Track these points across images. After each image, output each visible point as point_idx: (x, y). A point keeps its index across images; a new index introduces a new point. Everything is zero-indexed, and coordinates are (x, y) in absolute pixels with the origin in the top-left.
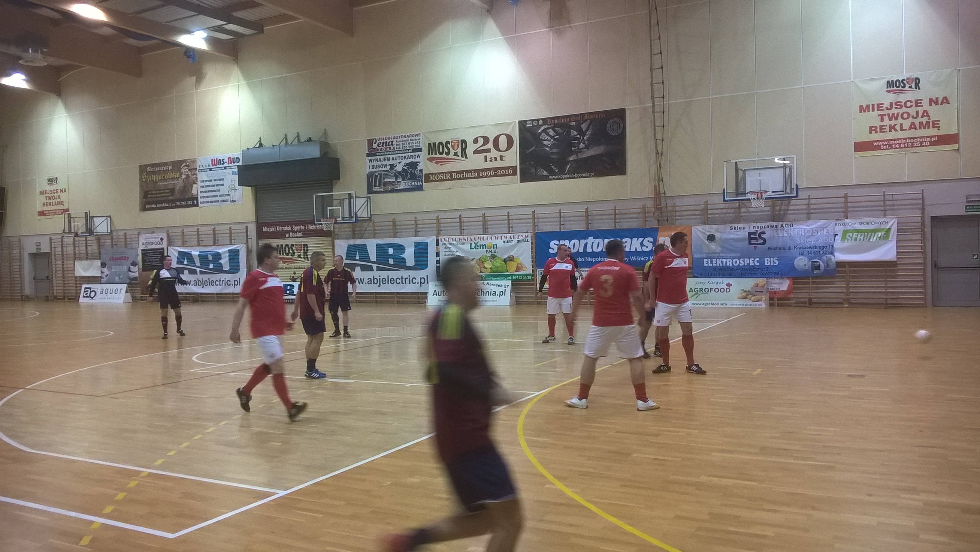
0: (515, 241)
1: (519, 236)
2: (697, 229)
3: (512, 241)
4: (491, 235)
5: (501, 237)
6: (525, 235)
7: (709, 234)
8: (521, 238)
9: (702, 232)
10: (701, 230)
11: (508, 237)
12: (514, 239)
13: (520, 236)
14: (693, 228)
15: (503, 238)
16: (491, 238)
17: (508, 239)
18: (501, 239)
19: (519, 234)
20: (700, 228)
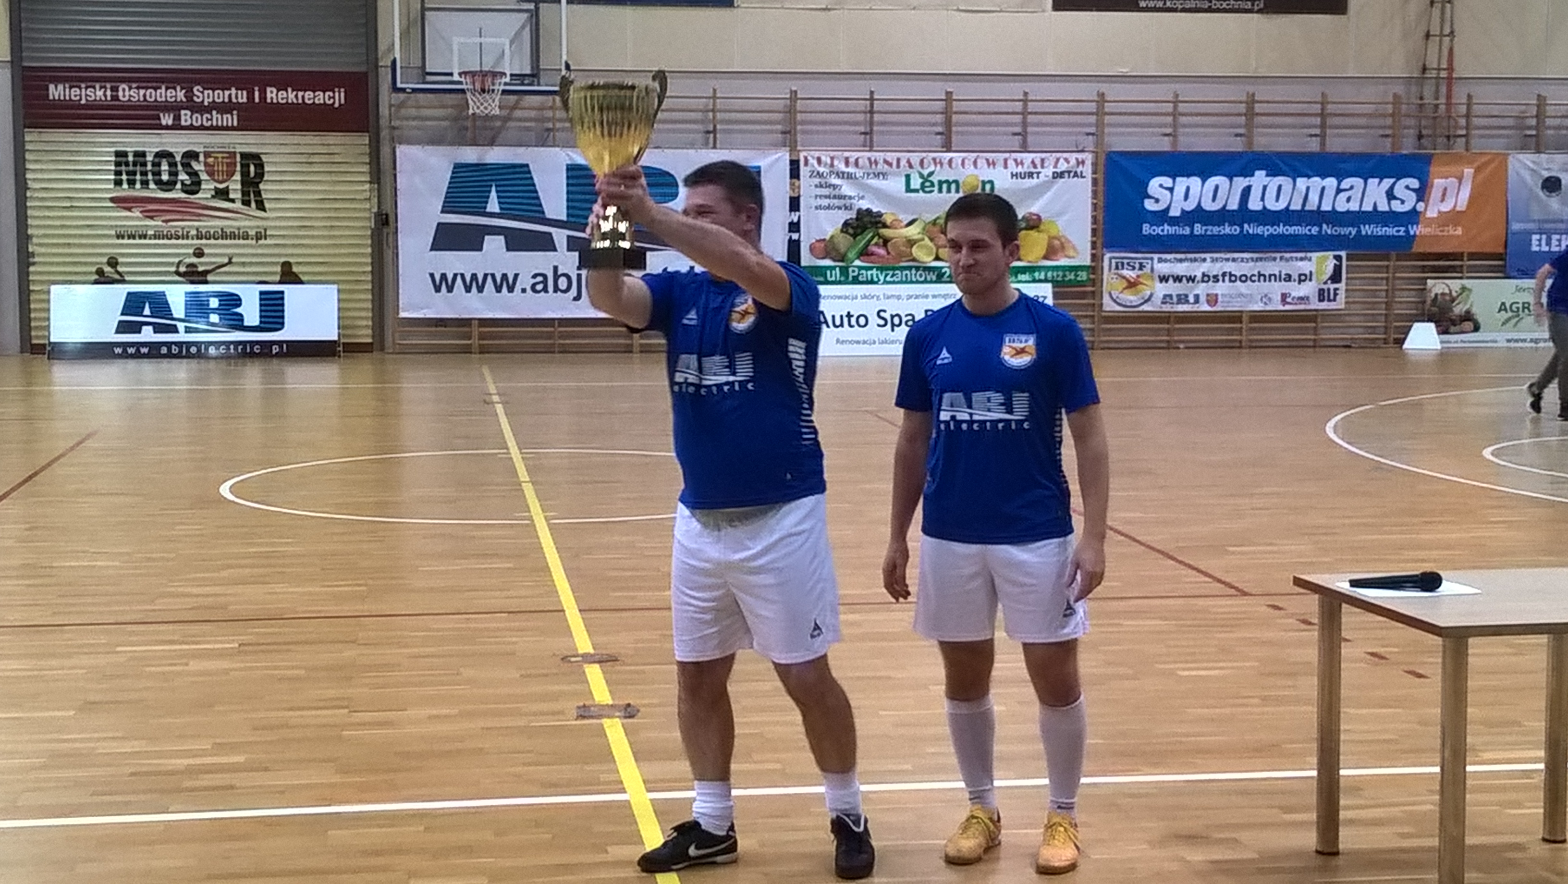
0: (1049, 171)
1: (1058, 160)
2: (1520, 161)
3: (1038, 173)
4: (975, 155)
5: (1006, 160)
6: (1077, 159)
7: (1546, 174)
8: (1063, 166)
9: (1533, 170)
10: (1531, 165)
11: (1027, 162)
12: (1042, 167)
13: (1062, 160)
14: (1510, 158)
15: (1011, 163)
16: (975, 163)
17: (1026, 168)
18: (1006, 167)
19: (1058, 155)
20: (1528, 158)
